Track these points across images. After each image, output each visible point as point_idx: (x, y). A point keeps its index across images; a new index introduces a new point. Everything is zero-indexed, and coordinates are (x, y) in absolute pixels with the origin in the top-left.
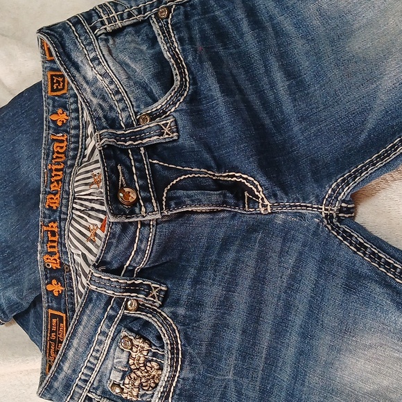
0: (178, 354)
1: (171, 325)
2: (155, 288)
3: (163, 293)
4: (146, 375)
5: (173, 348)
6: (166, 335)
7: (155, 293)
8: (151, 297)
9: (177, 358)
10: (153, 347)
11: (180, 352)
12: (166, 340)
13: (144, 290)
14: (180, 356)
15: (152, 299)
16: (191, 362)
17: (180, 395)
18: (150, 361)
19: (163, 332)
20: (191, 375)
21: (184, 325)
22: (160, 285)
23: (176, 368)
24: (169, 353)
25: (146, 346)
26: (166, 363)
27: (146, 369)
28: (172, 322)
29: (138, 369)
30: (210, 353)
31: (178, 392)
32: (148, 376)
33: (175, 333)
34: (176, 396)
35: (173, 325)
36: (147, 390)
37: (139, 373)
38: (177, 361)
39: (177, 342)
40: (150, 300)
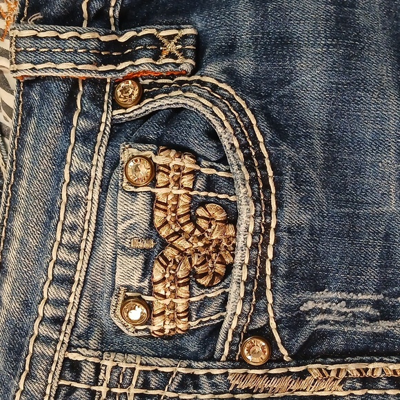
0: (263, 168)
1: (231, 99)
2: (170, 38)
3: (191, 41)
4: (200, 244)
5: (248, 157)
6: (226, 124)
7: (171, 47)
8: (167, 57)
9: (265, 179)
10: (204, 163)
11: (267, 162)
12: (227, 137)
13: (145, 49)
14: (270, 173)
15: (171, 60)
16: (299, 182)
17: (289, 276)
18: (203, 204)
19: (217, 117)
20: (305, 218)
21: (259, 97)
22: (179, 29)
23: (268, 204)
24: (244, 168)
25: (188, 163)
26: (243, 194)
27: (197, 227)
28: (232, 92)
29: (178, 234)
30: (334, 159)
31: (283, 269)
32: (206, 246)
33: (246, 115)
34: (280, 283)
35: (237, 98)
36: (210, 286)
37: (182, 243)
38: (267, 187)
39: (254, 138)
40: (166, 64)
